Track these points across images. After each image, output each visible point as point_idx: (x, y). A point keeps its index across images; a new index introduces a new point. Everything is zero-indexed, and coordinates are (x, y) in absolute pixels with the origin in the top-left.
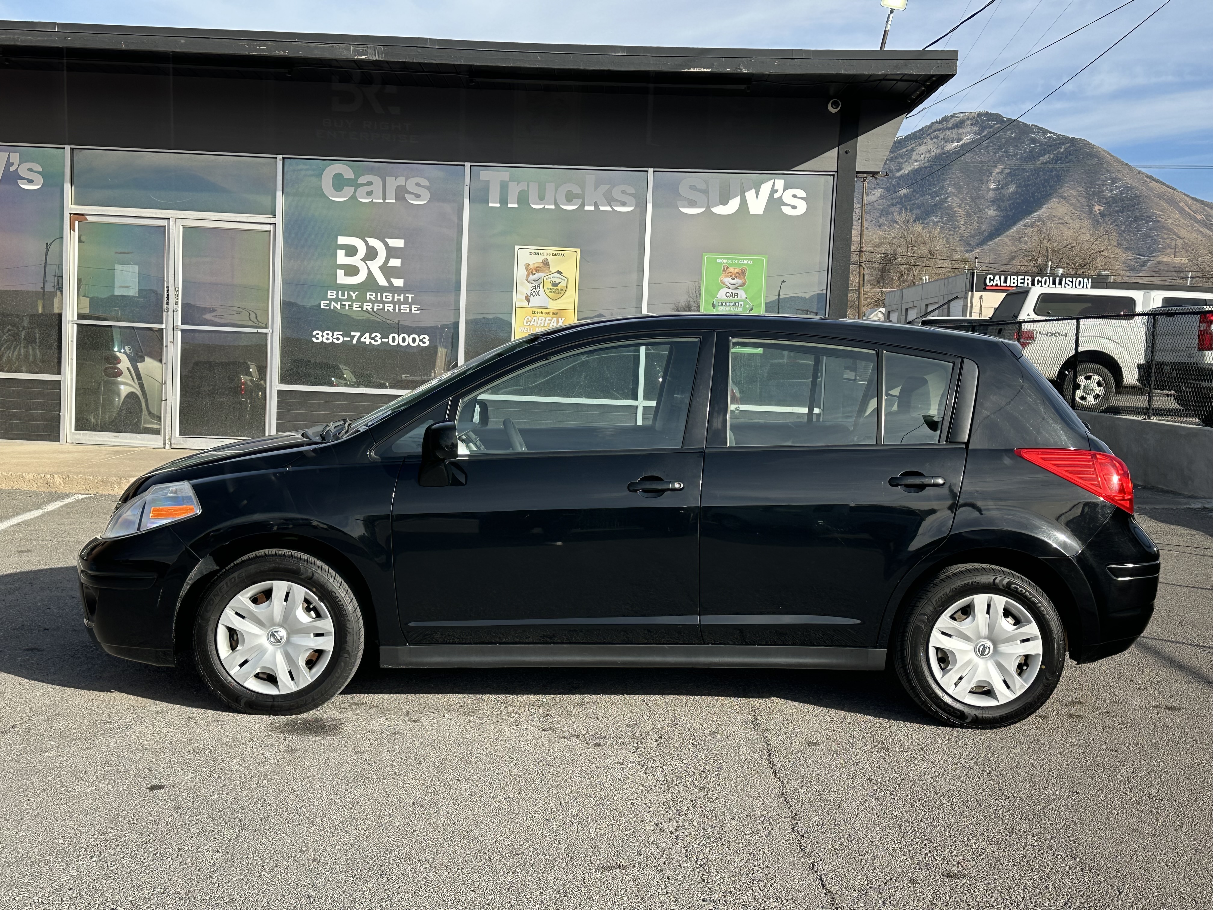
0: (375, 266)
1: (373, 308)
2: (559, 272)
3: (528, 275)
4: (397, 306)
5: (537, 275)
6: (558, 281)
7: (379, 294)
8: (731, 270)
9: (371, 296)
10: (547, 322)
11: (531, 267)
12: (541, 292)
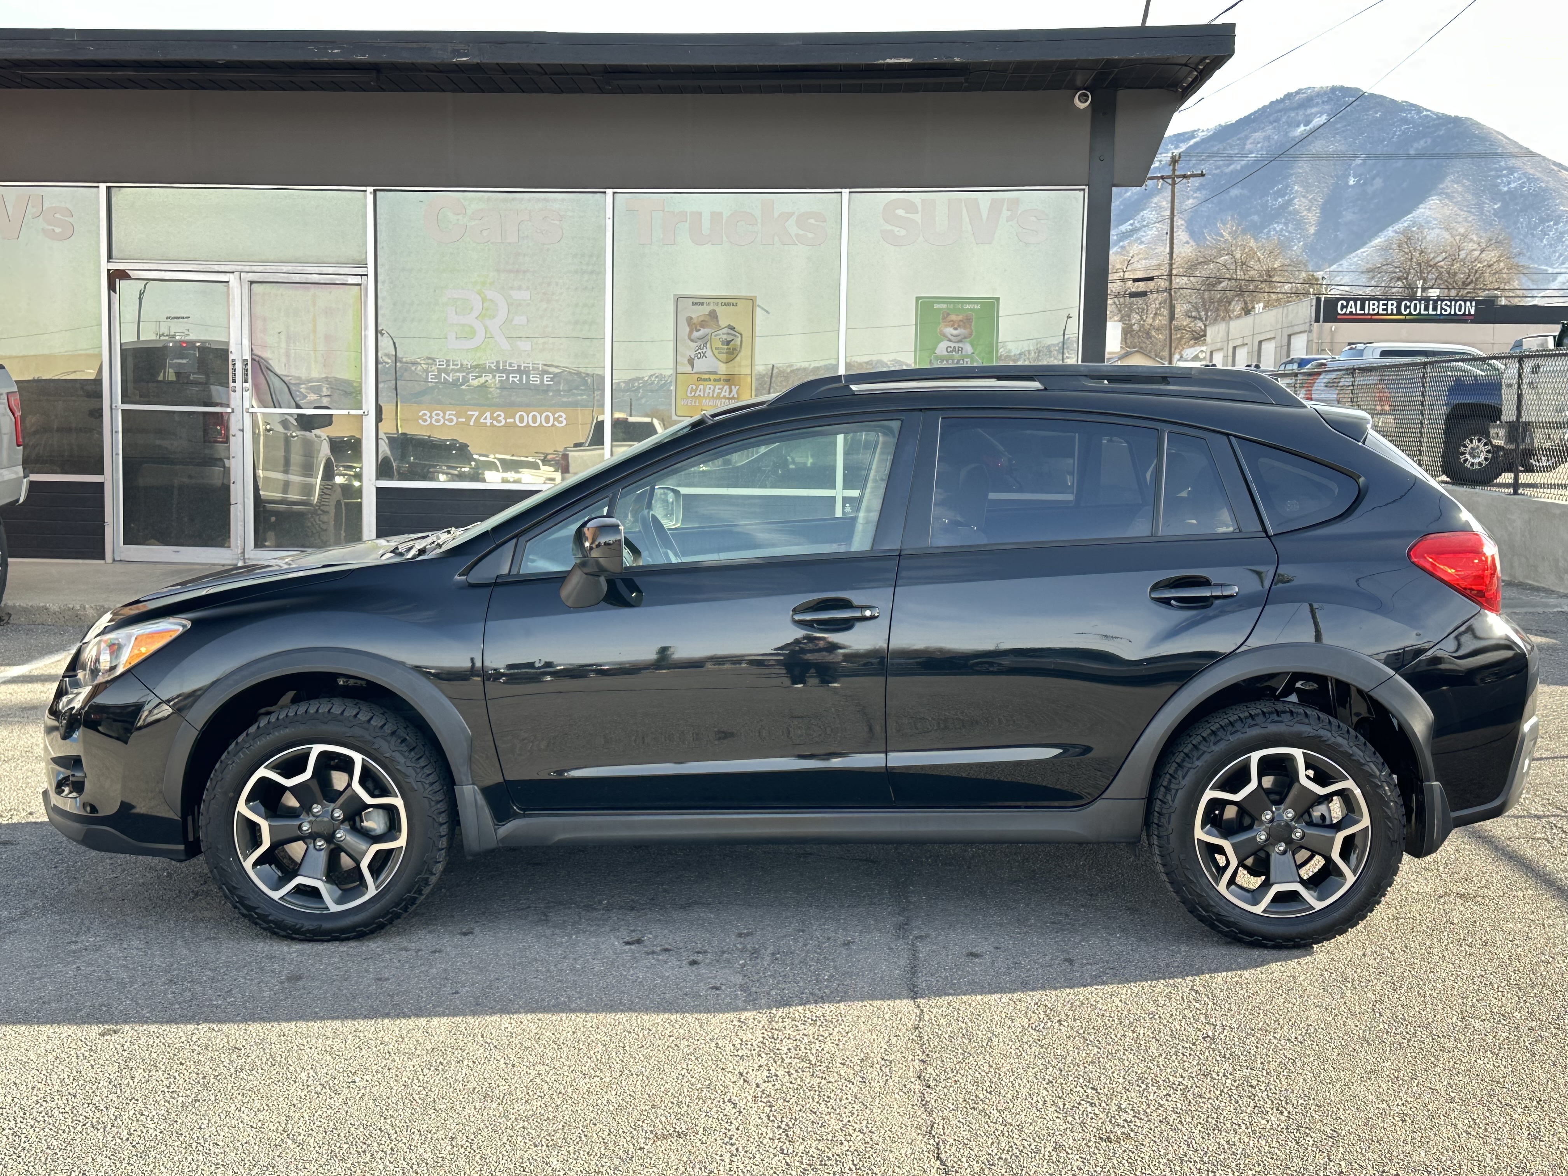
0: (494, 325)
2: (731, 326)
3: (691, 332)
4: (524, 376)
6: (729, 338)
10: (717, 391)
12: (709, 353)
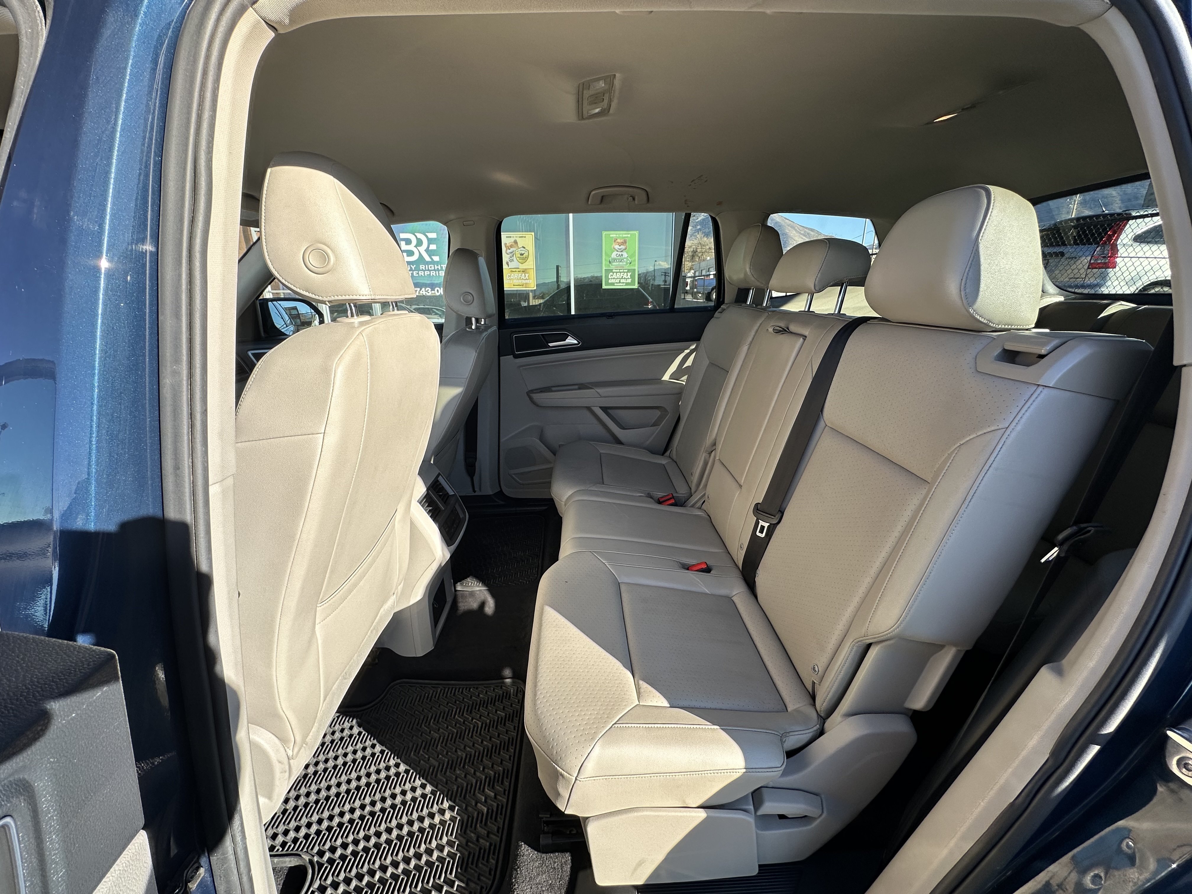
0: (422, 249)
1: (424, 274)
2: (523, 247)
3: (507, 250)
4: (437, 272)
5: (512, 250)
6: (523, 252)
7: (427, 266)
8: (619, 240)
9: (422, 267)
10: (519, 276)
11: (508, 245)
12: (515, 259)
